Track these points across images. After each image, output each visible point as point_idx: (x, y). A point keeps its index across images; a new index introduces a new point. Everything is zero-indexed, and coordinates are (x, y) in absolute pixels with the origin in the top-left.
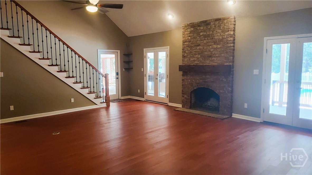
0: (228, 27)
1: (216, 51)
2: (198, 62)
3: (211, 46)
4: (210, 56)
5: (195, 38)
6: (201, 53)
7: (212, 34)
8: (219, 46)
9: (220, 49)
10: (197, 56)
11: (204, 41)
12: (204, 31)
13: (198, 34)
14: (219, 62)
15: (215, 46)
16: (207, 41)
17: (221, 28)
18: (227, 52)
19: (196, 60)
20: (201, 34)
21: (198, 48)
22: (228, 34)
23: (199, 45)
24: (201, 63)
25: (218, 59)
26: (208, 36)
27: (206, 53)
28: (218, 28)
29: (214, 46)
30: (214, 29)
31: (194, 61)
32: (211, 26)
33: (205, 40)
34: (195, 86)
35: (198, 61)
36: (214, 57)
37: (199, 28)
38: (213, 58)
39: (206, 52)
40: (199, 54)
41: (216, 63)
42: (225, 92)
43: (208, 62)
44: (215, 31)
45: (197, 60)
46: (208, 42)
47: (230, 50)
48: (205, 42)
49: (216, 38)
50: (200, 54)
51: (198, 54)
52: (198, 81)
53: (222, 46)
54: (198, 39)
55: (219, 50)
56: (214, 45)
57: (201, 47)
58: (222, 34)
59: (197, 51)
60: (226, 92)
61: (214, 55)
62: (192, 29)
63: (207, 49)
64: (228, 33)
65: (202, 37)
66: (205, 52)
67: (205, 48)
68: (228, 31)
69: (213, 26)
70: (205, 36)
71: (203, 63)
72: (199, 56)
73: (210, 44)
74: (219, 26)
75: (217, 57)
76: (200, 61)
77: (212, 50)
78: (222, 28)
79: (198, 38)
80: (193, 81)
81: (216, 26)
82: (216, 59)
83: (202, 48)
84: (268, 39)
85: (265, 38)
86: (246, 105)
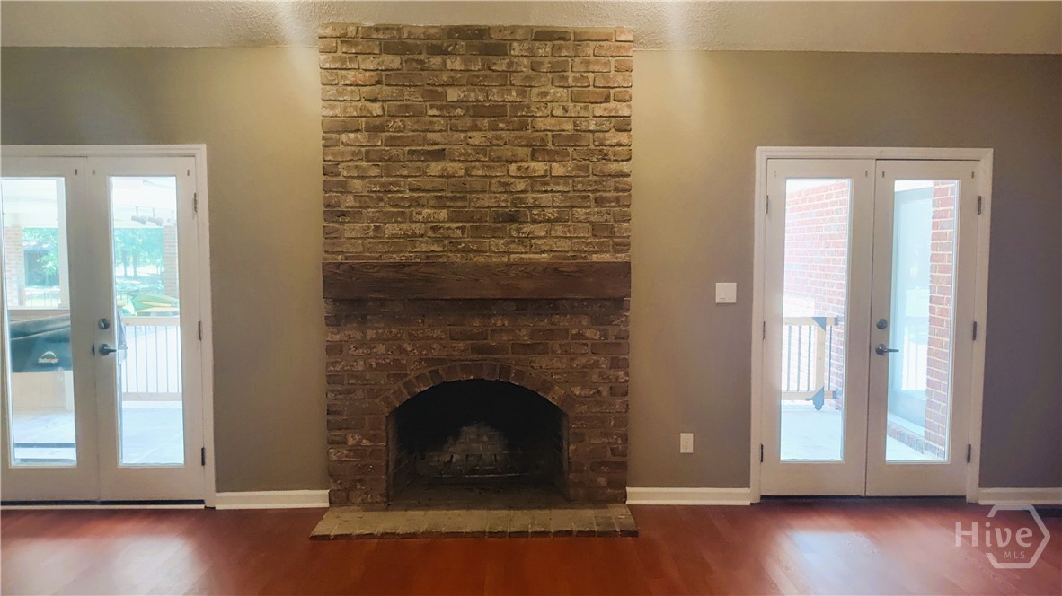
0: (607, 79)
1: (546, 192)
2: (433, 248)
3: (516, 162)
4: (513, 218)
5: (405, 111)
6: (453, 199)
7: (517, 106)
8: (558, 169)
9: (566, 184)
10: (426, 211)
11: (469, 134)
12: (473, 83)
13: (434, 95)
14: (564, 246)
15: (539, 167)
16: (490, 134)
17: (570, 80)
18: (599, 202)
19: (422, 236)
20: (453, 94)
21: (435, 168)
22: (606, 114)
23: (439, 155)
24: (458, 251)
25: (558, 230)
26: (496, 111)
27: (486, 201)
28: (550, 75)
29: (533, 165)
30: (528, 78)
31: (412, 238)
32: (511, 64)
33: (475, 128)
34: (417, 377)
35: (437, 241)
36: (534, 222)
37: (436, 61)
38: (527, 228)
39: (483, 192)
40: (440, 202)
41: (543, 252)
42: (599, 392)
43: (499, 244)
44: (535, 91)
45: (430, 234)
46: (495, 142)
47: (616, 190)
48: (477, 138)
49: (540, 124)
50: (448, 204)
51: (432, 203)
52: (436, 350)
53: (579, 168)
54: (435, 119)
55: (558, 188)
56: (533, 158)
57: (456, 168)
58: (574, 109)
59: (428, 187)
60: (605, 393)
61: (535, 212)
62: (393, 61)
63: (494, 181)
64: (605, 109)
65: (459, 111)
66: (481, 196)
67: (480, 173)
68: (607, 100)
69: (525, 61)
70: (477, 111)
71: (467, 251)
72: (444, 214)
73: (507, 152)
74: (559, 71)
75: (549, 221)
76: (446, 242)
77: (521, 187)
78: (575, 79)
79: (430, 112)
80: (402, 351)
81: (541, 64)
82: (543, 234)
83: (462, 173)
84: (770, 154)
85: (759, 149)
86: (687, 442)
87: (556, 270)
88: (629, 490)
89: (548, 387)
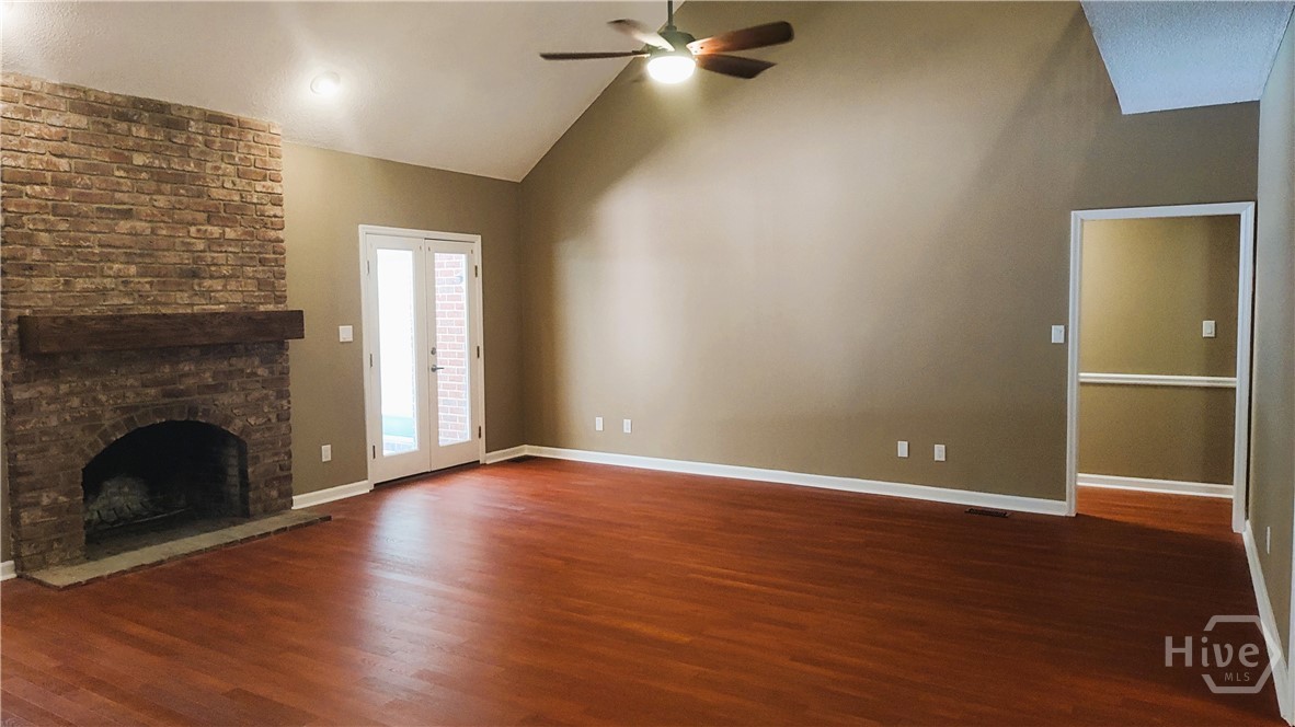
0: (265, 162)
1: (221, 252)
2: (124, 301)
3: (195, 225)
4: (195, 274)
5: (91, 169)
6: (141, 255)
7: (196, 177)
8: (230, 233)
9: (236, 246)
10: (116, 266)
11: (155, 197)
12: (156, 151)
13: (121, 158)
14: (238, 298)
15: (215, 231)
16: (173, 198)
17: (237, 159)
18: (262, 262)
19: (113, 289)
20: (139, 159)
21: (124, 226)
22: (264, 190)
23: (127, 214)
24: (147, 304)
25: (232, 285)
26: (179, 178)
27: (171, 258)
28: (220, 153)
29: (210, 228)
30: (202, 152)
31: (103, 292)
32: (189, 138)
33: (160, 192)
34: (113, 426)
35: (128, 294)
36: (212, 277)
37: (122, 126)
38: (207, 283)
39: (168, 250)
40: (129, 259)
41: (221, 303)
42: (269, 420)
43: (183, 297)
44: (209, 164)
45: (122, 288)
46: (177, 206)
47: (274, 253)
48: (161, 202)
49: (217, 193)
50: (138, 260)
51: (123, 258)
52: (131, 398)
53: (246, 233)
54: (122, 180)
55: (230, 249)
56: (209, 221)
57: (140, 225)
58: (242, 184)
59: (118, 243)
60: (274, 420)
61: (213, 268)
62: (82, 121)
63: (177, 240)
64: (264, 187)
65: (144, 175)
66: (166, 253)
67: (164, 232)
68: (264, 179)
69: (200, 138)
70: (159, 176)
71: (156, 303)
72: (133, 269)
73: (188, 215)
74: (227, 150)
75: (224, 276)
76: (136, 295)
77: (201, 247)
78: (240, 159)
79: (117, 173)
80: (96, 401)
81: (214, 142)
82: (220, 288)
83: (148, 231)
84: (368, 231)
85: (360, 226)
86: (326, 452)
87: (250, 318)
88: (294, 498)
89: (229, 420)
